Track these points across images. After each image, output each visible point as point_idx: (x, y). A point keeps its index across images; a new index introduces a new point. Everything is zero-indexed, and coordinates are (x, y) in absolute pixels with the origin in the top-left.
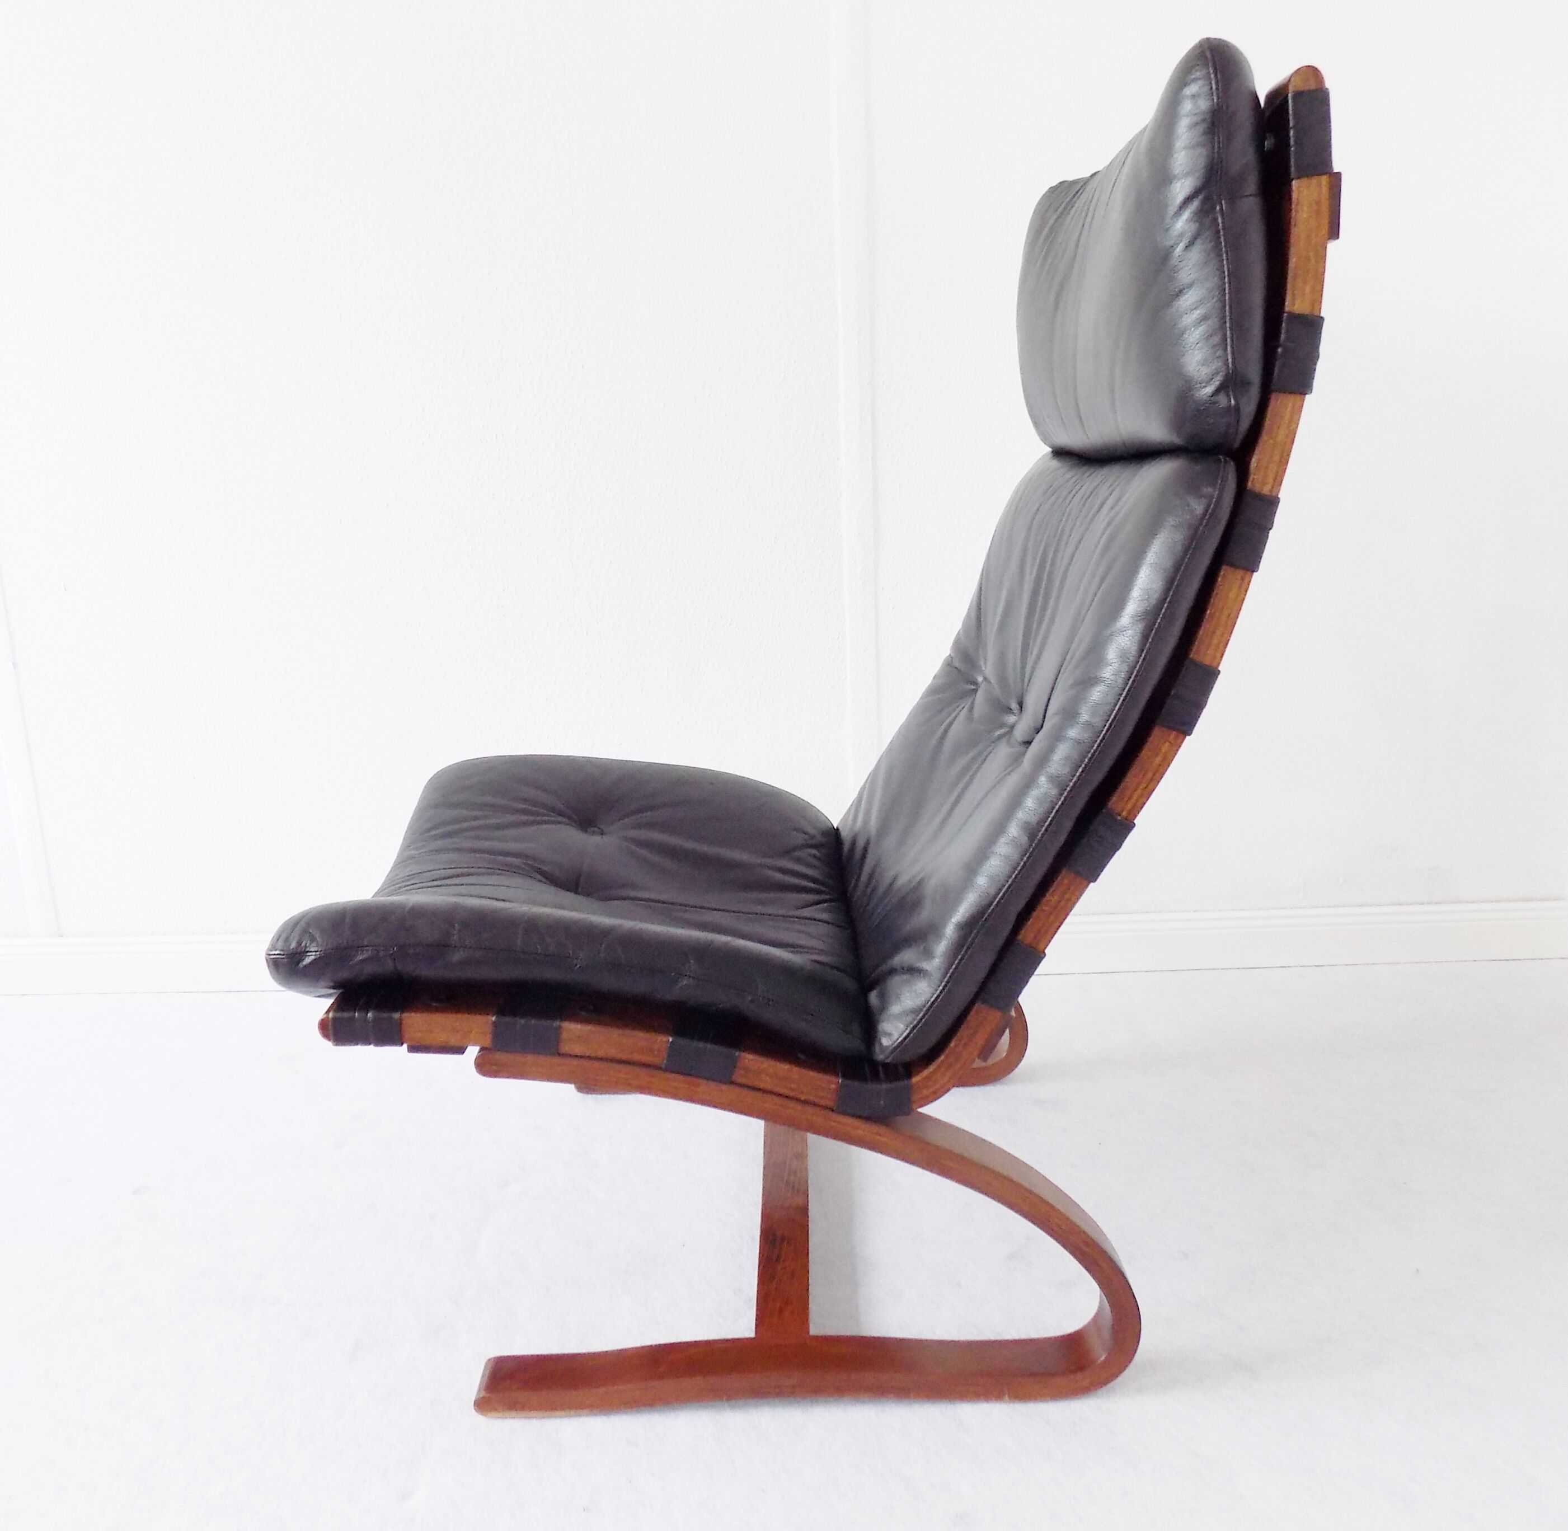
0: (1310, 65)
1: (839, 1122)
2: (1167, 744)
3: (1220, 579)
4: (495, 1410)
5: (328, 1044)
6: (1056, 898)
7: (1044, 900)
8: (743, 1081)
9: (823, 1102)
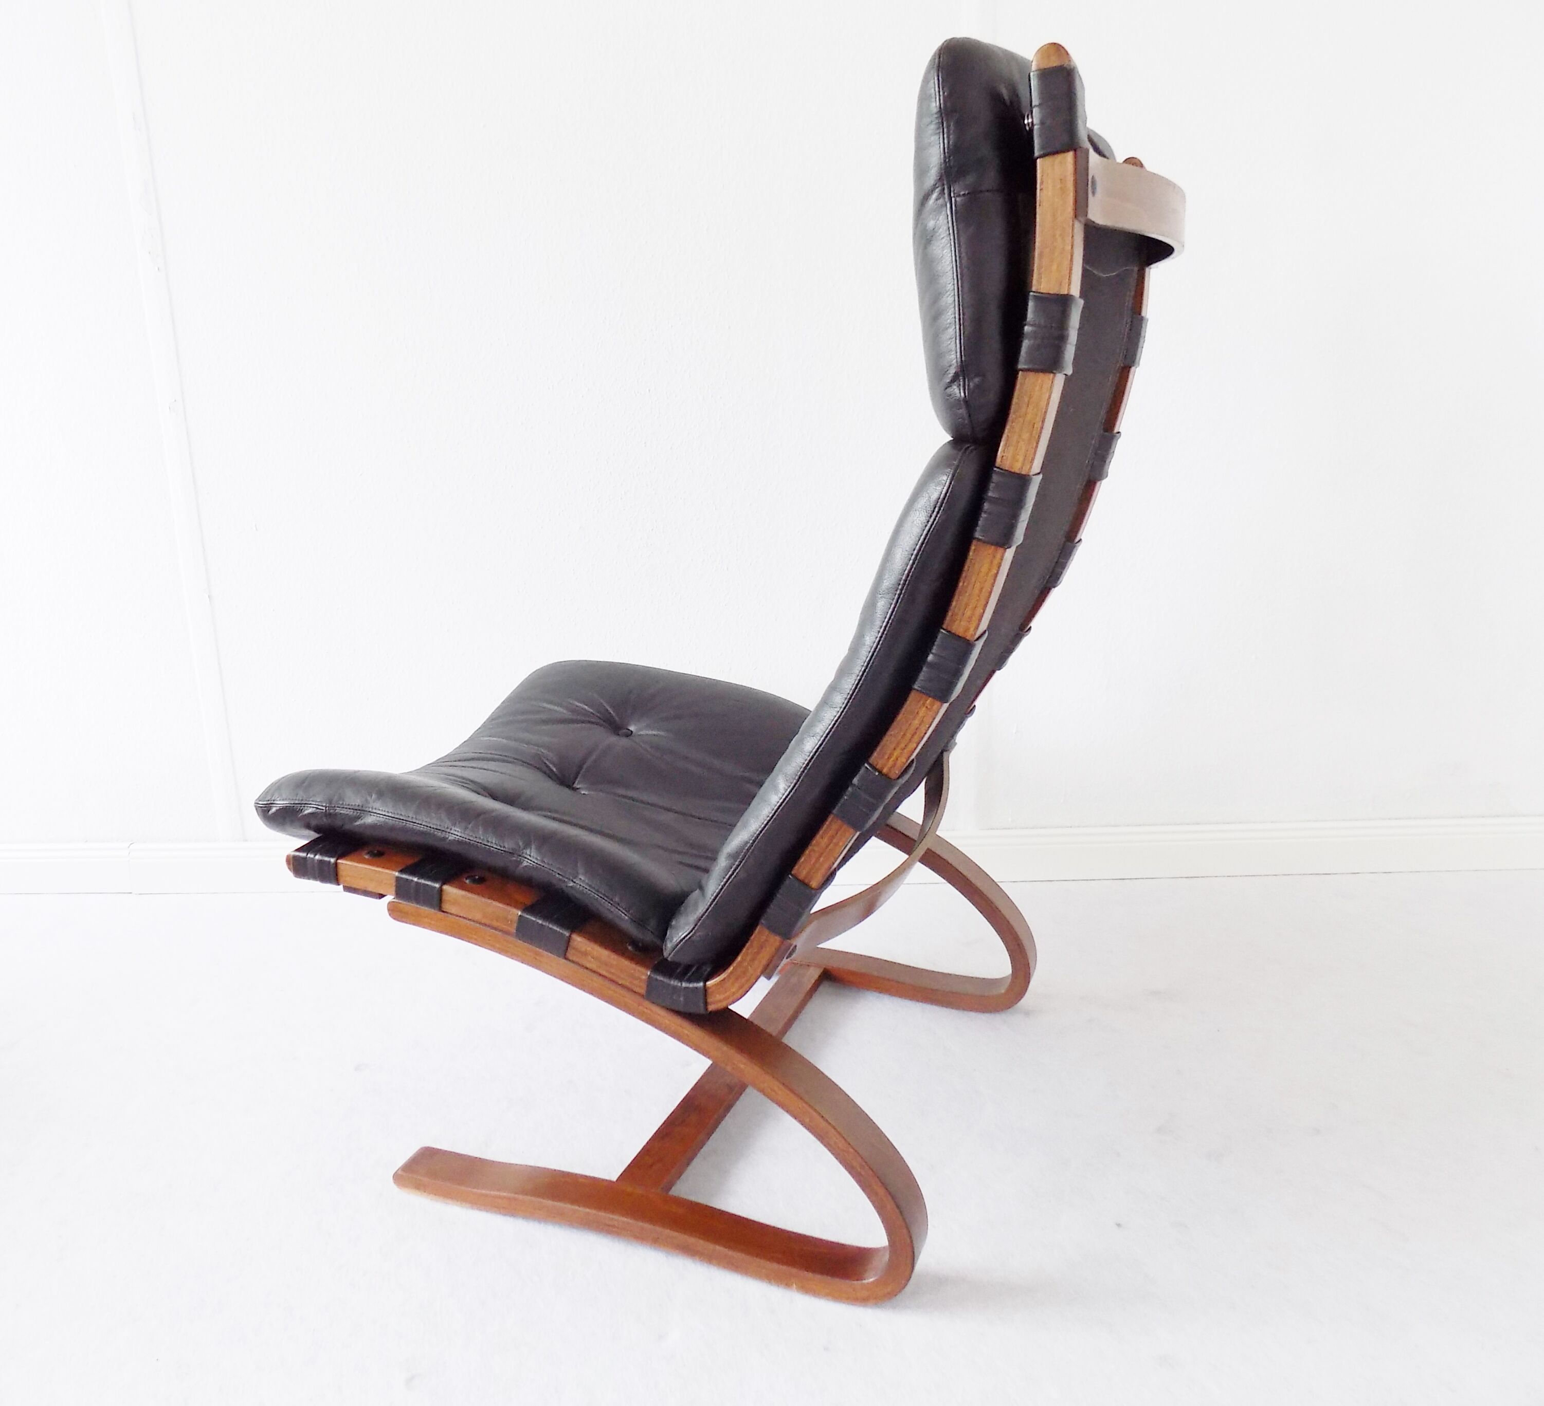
0: (1055, 42)
1: (651, 1010)
2: (924, 709)
3: (971, 553)
4: (407, 1187)
5: (290, 874)
6: (826, 840)
7: (814, 842)
8: (575, 959)
9: (637, 990)
